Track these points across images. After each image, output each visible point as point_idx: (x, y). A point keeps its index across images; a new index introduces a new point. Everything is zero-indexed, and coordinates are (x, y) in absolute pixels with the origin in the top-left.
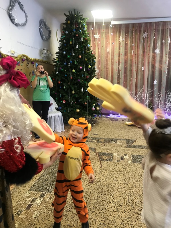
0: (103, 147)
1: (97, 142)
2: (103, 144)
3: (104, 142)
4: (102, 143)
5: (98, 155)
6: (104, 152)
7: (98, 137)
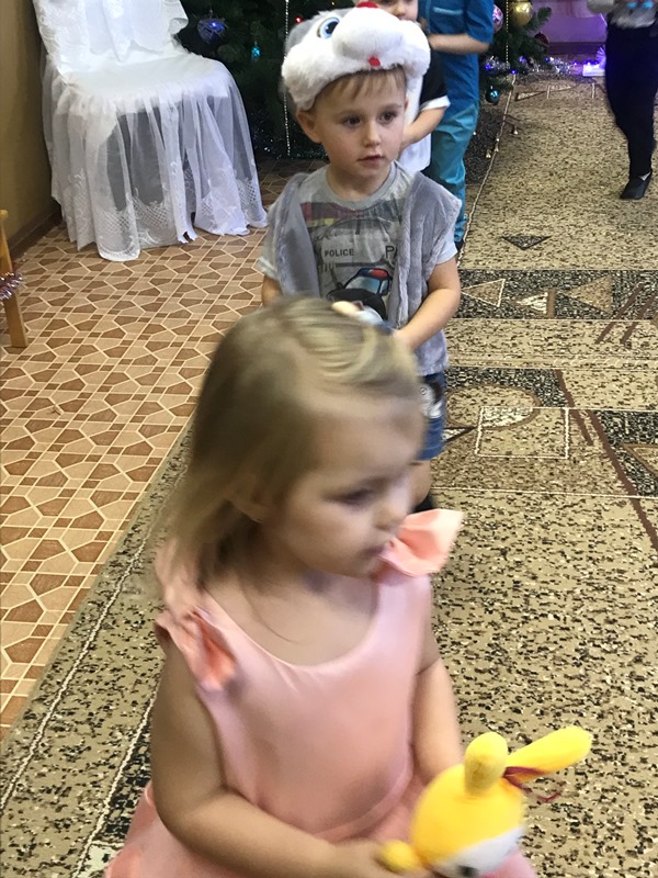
0: (617, 363)
1: (557, 314)
2: (617, 332)
3: (619, 313)
4: (599, 325)
5: (602, 434)
6: (637, 405)
7: (557, 265)
